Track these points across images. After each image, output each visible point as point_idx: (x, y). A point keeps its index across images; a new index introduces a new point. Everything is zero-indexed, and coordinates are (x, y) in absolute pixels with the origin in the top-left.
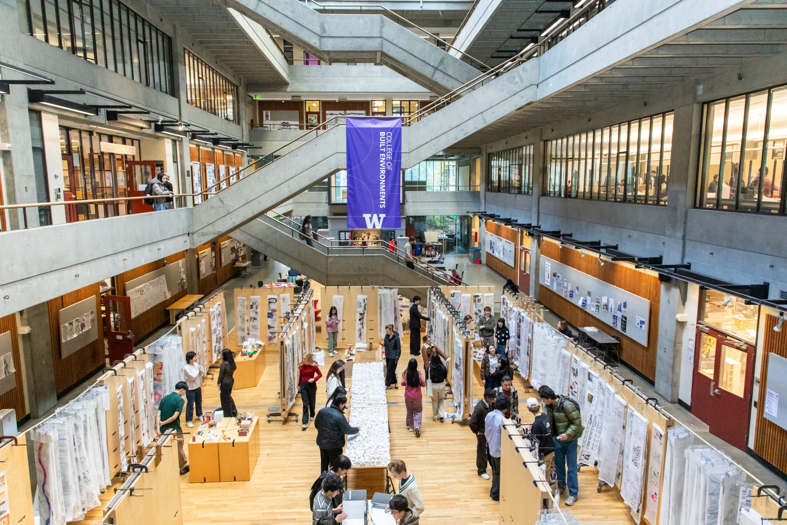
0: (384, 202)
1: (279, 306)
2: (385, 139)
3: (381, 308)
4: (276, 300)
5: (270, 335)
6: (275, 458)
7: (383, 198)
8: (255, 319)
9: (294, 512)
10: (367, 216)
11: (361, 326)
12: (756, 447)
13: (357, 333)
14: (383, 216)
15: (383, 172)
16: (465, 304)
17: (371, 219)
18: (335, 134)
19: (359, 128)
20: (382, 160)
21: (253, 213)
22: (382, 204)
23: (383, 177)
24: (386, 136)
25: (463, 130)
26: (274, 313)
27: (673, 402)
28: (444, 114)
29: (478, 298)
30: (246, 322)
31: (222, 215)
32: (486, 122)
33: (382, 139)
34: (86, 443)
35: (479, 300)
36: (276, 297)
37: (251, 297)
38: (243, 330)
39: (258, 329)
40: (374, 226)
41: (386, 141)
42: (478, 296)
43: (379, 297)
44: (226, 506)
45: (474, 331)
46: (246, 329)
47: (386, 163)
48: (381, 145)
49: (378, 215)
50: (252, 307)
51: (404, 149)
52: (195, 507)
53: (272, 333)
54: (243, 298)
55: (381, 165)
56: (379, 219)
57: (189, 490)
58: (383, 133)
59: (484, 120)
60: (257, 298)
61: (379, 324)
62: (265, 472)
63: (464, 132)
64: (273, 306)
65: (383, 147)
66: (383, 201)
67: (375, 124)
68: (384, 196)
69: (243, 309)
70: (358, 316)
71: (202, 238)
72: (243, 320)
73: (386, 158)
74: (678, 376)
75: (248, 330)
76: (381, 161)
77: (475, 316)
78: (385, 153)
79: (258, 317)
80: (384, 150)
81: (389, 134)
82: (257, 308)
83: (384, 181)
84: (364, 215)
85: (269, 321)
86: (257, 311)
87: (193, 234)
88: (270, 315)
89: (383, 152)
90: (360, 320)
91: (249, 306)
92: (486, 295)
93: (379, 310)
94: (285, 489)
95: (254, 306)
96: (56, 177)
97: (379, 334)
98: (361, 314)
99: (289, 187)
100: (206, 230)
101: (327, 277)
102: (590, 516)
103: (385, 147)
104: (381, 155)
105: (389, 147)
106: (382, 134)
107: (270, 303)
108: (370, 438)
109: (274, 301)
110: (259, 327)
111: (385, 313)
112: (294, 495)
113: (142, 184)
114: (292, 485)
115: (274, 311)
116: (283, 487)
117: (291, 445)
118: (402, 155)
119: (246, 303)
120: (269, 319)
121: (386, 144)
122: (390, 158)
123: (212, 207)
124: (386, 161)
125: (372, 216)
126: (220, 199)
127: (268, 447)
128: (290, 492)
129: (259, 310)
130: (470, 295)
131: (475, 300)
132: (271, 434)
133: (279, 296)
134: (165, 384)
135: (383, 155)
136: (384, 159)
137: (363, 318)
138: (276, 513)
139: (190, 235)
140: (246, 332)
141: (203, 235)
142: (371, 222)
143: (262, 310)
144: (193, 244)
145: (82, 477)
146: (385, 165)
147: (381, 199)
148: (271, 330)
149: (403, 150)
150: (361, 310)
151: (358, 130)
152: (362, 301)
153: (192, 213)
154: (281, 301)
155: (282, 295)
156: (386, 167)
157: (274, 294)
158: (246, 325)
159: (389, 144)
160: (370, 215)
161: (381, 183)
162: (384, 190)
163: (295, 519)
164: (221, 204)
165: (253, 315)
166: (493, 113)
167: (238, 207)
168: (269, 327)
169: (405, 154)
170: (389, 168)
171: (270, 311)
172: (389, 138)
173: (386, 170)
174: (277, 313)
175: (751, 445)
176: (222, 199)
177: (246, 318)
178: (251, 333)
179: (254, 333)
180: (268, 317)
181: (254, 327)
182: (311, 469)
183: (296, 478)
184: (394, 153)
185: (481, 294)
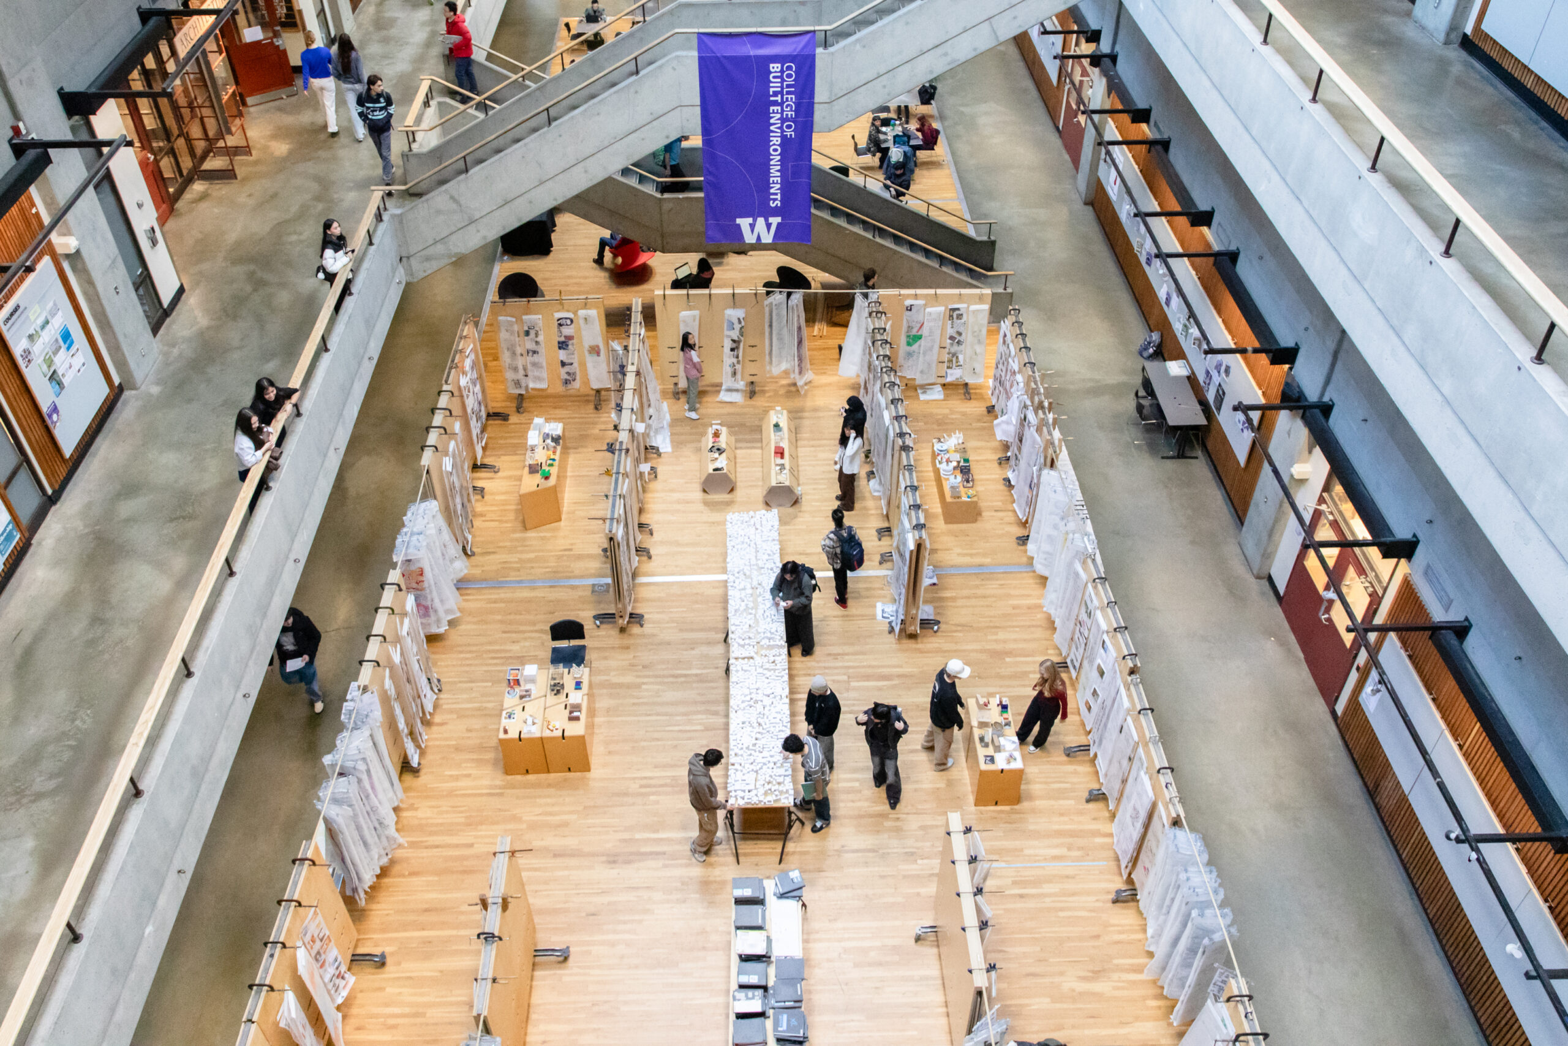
0: (779, 197)
1: (579, 330)
2: (781, 77)
3: (771, 326)
4: (572, 321)
5: (566, 377)
6: (620, 719)
7: (775, 189)
8: (534, 352)
9: (661, 840)
10: (744, 223)
11: (735, 360)
12: (1345, 713)
13: (729, 370)
14: (775, 221)
15: (776, 140)
16: (932, 324)
17: (752, 226)
18: (674, 69)
19: (725, 57)
20: (775, 119)
21: (520, 220)
22: (775, 200)
23: (776, 150)
24: (782, 71)
25: (946, 54)
26: (570, 342)
27: (1258, 577)
28: (907, 23)
29: (957, 312)
30: (519, 357)
31: (460, 226)
32: (997, 37)
33: (774, 77)
34: (373, 788)
35: (960, 317)
36: (571, 315)
37: (524, 317)
38: (516, 369)
39: (542, 367)
40: (759, 238)
41: (783, 81)
42: (958, 309)
43: (767, 310)
44: (565, 824)
45: (946, 365)
46: (521, 367)
47: (782, 124)
48: (772, 90)
49: (766, 220)
50: (527, 333)
51: (821, 94)
52: (524, 826)
53: (568, 373)
54: (509, 319)
55: (772, 128)
56: (769, 226)
57: (508, 791)
58: (775, 65)
59: (995, 33)
60: (534, 318)
61: (767, 352)
62: (610, 753)
63: (949, 59)
64: (567, 331)
65: (775, 94)
66: (776, 194)
67: (760, 47)
68: (778, 186)
69: (512, 338)
70: (728, 344)
71: (427, 265)
72: (514, 353)
73: (782, 113)
74: (1277, 546)
75: (525, 369)
76: (772, 121)
77: (949, 341)
78: (781, 104)
79: (542, 349)
80: (779, 98)
81: (789, 68)
82: (537, 335)
83: (779, 158)
84: (739, 221)
85: (562, 355)
86: (538, 339)
87: (408, 258)
88: (563, 345)
89: (775, 103)
90: (732, 350)
91: (522, 334)
92: (973, 307)
93: (767, 329)
94: (643, 790)
95: (532, 333)
96: (140, 206)
97: (768, 368)
98: (734, 341)
99: (586, 172)
100: (430, 251)
101: (662, 236)
102: (1063, 851)
103: (781, 93)
104: (772, 108)
105: (788, 93)
106: (775, 67)
107: (560, 325)
108: (763, 741)
109: (569, 322)
110: (544, 364)
111: (779, 334)
112: (657, 802)
113: (250, 26)
114: (652, 782)
115: (570, 338)
116: (642, 786)
117: (638, 686)
118: (816, 106)
119: (516, 328)
120: (562, 352)
121: (782, 87)
122: (791, 114)
123: (439, 212)
124: (783, 120)
125: (755, 221)
126: (452, 198)
127: (605, 691)
128: (652, 798)
129: (541, 338)
130: (942, 309)
131: (951, 317)
132: (606, 658)
133: (575, 313)
134: (431, 592)
135: (775, 108)
136: (779, 116)
137: (737, 348)
138: (637, 840)
139: (404, 260)
140: (522, 372)
141: (428, 259)
142: (752, 231)
143: (548, 337)
144: (412, 275)
145: (377, 826)
146: (781, 128)
147: (772, 191)
148: (567, 369)
149: (818, 98)
150: (735, 334)
151: (724, 61)
152: (736, 322)
153: (401, 222)
154: (582, 322)
155: (582, 313)
156: (783, 131)
157: (568, 311)
158: (520, 362)
159: (788, 86)
160: (750, 220)
161: (772, 163)
162: (779, 174)
163: (664, 853)
164: (454, 206)
165: (530, 345)
166: (1015, 18)
167: (490, 210)
168: (563, 364)
169: (822, 106)
170: (790, 133)
171: (562, 339)
172: (789, 76)
173: (783, 137)
174: (574, 341)
175: (1340, 708)
176: (456, 196)
177: (519, 350)
178: (530, 374)
179: (536, 373)
180: (560, 348)
181: (534, 364)
182: (675, 746)
183: (656, 767)
184: (798, 105)
185: (965, 305)
